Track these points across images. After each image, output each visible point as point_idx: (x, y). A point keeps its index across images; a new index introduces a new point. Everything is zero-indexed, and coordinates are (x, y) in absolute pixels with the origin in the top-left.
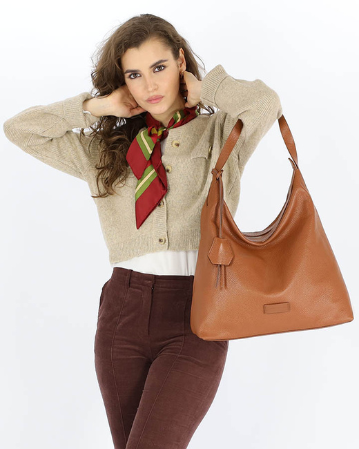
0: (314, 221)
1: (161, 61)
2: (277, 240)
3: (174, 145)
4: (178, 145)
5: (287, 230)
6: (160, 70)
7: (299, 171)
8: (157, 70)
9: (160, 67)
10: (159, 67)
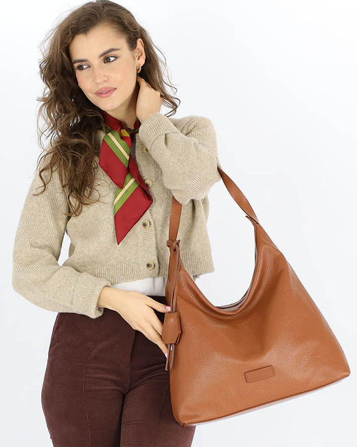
3: (144, 151)
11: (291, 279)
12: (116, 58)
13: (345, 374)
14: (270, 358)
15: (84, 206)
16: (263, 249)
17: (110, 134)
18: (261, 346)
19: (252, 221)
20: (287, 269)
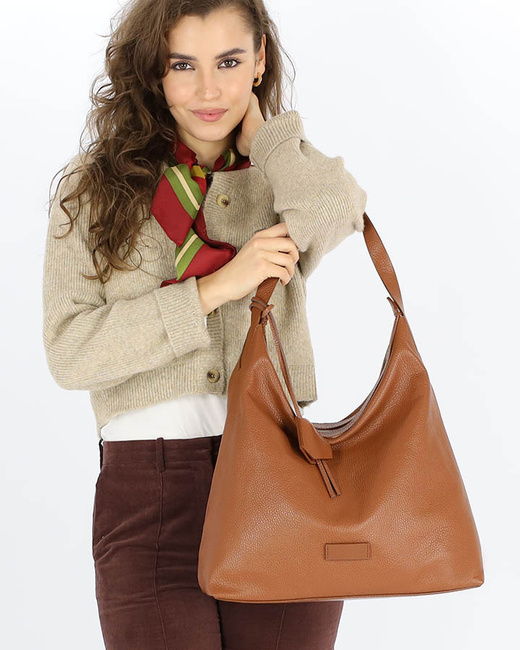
0: (427, 407)
1: (236, 51)
2: (359, 439)
3: (219, 202)
4: (226, 203)
5: (378, 422)
6: (229, 66)
7: (405, 320)
8: (223, 65)
9: (232, 60)
10: (228, 60)
11: (430, 414)
12: (238, 63)
13: (475, 581)
14: (369, 528)
15: (114, 271)
16: (399, 356)
17: (175, 169)
18: (360, 508)
19: (395, 308)
20: (428, 396)
